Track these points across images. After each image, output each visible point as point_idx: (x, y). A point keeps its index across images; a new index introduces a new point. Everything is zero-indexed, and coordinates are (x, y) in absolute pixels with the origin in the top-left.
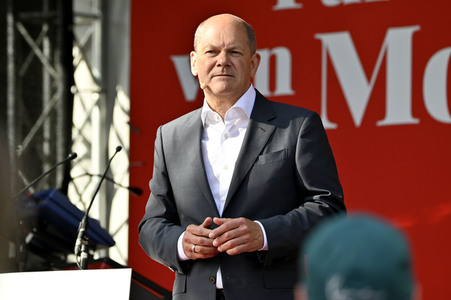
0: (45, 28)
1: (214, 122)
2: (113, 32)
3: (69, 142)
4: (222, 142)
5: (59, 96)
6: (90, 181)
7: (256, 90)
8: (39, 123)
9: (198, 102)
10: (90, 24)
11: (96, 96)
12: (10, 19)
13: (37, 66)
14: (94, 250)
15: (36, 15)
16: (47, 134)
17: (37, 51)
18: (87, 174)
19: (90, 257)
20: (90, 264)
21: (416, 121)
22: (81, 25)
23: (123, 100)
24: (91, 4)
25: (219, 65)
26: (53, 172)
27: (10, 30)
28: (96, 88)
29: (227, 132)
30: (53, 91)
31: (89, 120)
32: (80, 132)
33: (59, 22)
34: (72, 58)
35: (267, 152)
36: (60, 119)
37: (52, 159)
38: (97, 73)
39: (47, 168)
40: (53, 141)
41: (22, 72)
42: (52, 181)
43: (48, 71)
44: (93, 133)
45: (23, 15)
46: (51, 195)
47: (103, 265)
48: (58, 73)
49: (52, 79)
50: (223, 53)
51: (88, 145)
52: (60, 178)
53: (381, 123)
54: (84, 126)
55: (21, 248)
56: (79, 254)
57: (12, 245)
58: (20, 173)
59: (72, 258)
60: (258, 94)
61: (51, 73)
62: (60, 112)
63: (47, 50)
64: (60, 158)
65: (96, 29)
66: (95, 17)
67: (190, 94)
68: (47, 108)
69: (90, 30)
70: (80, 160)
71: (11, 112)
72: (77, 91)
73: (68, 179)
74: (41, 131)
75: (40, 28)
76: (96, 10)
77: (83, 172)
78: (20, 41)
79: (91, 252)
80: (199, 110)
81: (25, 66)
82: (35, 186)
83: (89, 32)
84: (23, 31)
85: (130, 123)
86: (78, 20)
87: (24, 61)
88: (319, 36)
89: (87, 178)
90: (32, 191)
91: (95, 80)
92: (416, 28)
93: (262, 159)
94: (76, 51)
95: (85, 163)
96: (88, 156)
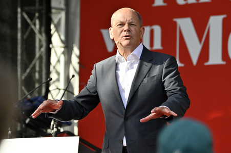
0: (37, 15)
1: (122, 62)
2: (71, 17)
3: (48, 73)
4: (126, 72)
5: (43, 49)
6: (59, 92)
7: (143, 45)
8: (33, 63)
9: (114, 52)
10: (60, 13)
11: (63, 49)
12: (19, 10)
13: (32, 34)
14: (61, 127)
15: (33, 8)
16: (37, 69)
17: (33, 27)
18: (58, 89)
19: (59, 130)
20: (58, 134)
21: (224, 63)
22: (55, 13)
23: (76, 51)
24: (60, 3)
25: (125, 31)
26: (40, 87)
27: (19, 16)
28: (62, 45)
29: (128, 66)
30: (41, 47)
31: (59, 61)
32: (54, 67)
33: (44, 12)
34: (50, 30)
35: (148, 77)
36: (44, 61)
37: (40, 81)
38: (63, 38)
39: (37, 85)
40: (40, 72)
41: (25, 37)
42: (40, 92)
43: (38, 36)
44: (61, 68)
45: (26, 8)
46: (39, 99)
47: (65, 134)
48: (43, 38)
49: (40, 41)
50: (126, 25)
51: (58, 73)
52: (44, 91)
53: (206, 64)
54: (56, 64)
55: (24, 126)
56: (53, 129)
57: (19, 125)
58: (23, 88)
59: (49, 131)
60: (144, 47)
61: (40, 38)
62: (44, 57)
63: (38, 26)
64: (44, 80)
65: (63, 15)
66: (62, 9)
67: (110, 48)
68: (37, 55)
69: (59, 16)
70: (54, 82)
71: (19, 57)
72: (53, 47)
73: (48, 91)
74: (34, 67)
75: (34, 15)
76: (63, 6)
77: (55, 88)
78: (24, 21)
79: (59, 128)
80: (115, 56)
81: (27, 34)
82: (31, 94)
83: (59, 17)
84: (26, 16)
85: (80, 63)
86: (53, 11)
87: (26, 31)
88: (175, 20)
89: (57, 91)
90: (29, 97)
91: (62, 41)
92: (225, 16)
93: (145, 80)
94: (52, 27)
95: (57, 83)
96: (58, 80)
